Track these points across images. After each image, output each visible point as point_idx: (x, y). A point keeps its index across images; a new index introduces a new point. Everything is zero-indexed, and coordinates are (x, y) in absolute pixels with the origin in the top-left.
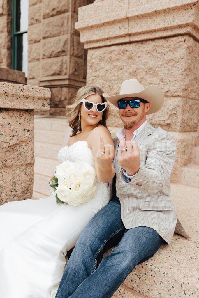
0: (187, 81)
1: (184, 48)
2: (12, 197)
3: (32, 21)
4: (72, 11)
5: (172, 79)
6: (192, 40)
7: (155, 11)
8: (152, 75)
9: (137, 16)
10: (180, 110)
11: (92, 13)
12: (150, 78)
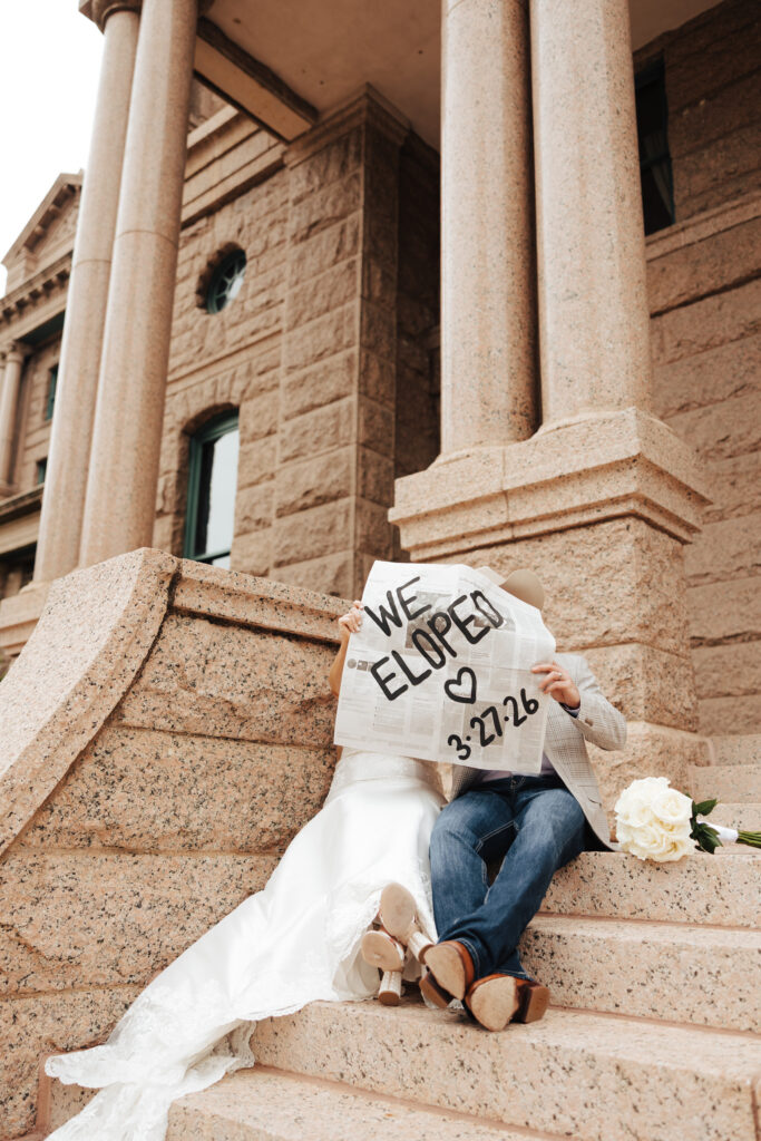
0: (646, 608)
1: (630, 542)
2: (303, 802)
3: (245, 524)
4: (356, 494)
5: (611, 606)
6: (643, 525)
7: (560, 477)
8: (568, 603)
9: (524, 488)
10: (639, 670)
11: (427, 487)
12: (565, 609)
